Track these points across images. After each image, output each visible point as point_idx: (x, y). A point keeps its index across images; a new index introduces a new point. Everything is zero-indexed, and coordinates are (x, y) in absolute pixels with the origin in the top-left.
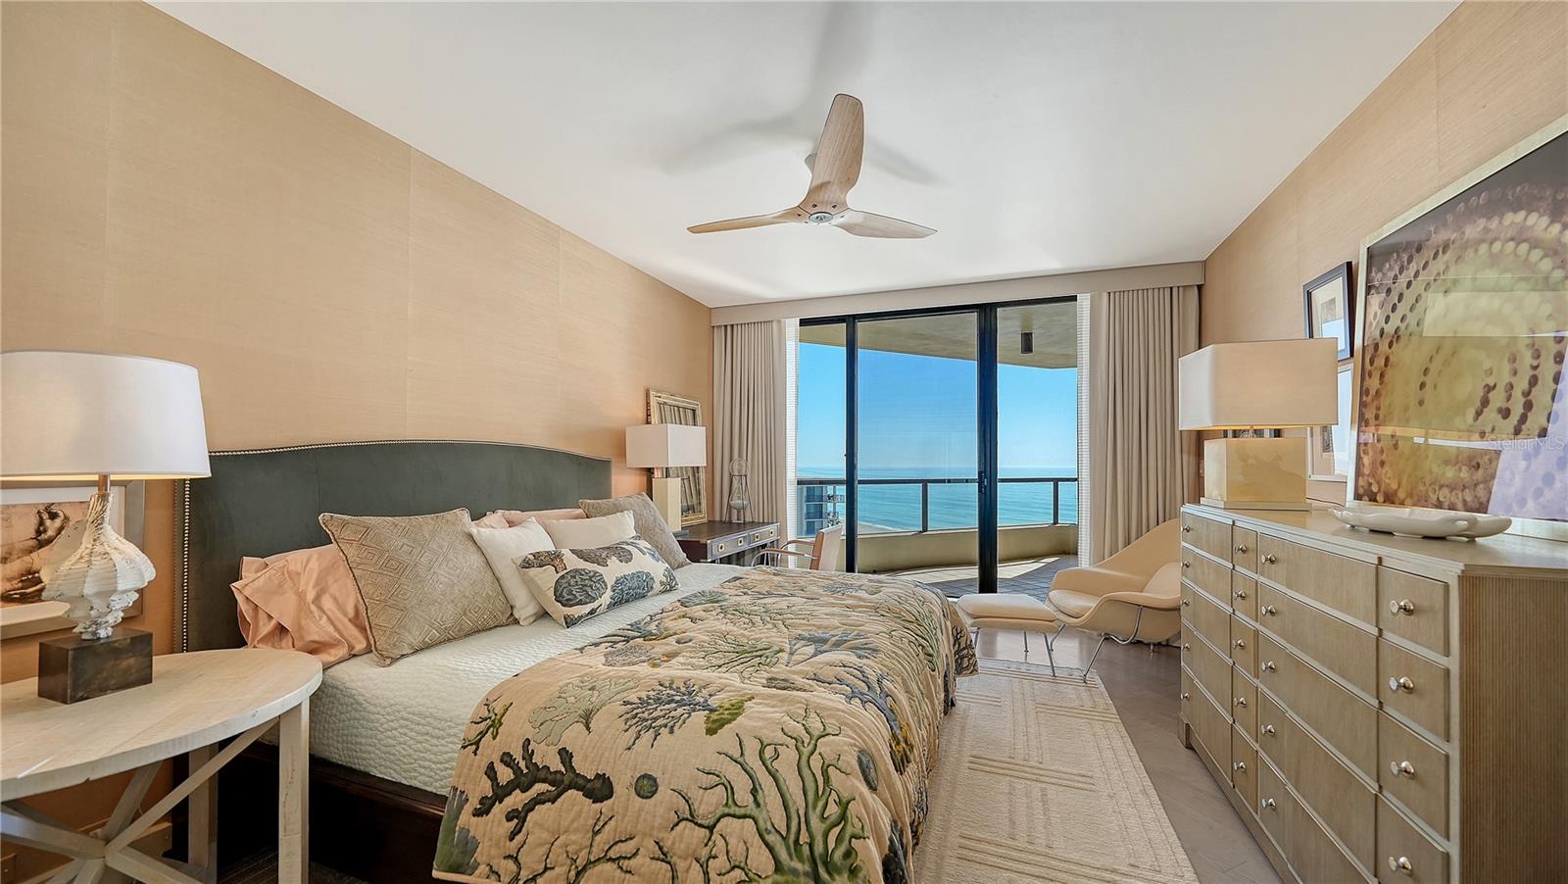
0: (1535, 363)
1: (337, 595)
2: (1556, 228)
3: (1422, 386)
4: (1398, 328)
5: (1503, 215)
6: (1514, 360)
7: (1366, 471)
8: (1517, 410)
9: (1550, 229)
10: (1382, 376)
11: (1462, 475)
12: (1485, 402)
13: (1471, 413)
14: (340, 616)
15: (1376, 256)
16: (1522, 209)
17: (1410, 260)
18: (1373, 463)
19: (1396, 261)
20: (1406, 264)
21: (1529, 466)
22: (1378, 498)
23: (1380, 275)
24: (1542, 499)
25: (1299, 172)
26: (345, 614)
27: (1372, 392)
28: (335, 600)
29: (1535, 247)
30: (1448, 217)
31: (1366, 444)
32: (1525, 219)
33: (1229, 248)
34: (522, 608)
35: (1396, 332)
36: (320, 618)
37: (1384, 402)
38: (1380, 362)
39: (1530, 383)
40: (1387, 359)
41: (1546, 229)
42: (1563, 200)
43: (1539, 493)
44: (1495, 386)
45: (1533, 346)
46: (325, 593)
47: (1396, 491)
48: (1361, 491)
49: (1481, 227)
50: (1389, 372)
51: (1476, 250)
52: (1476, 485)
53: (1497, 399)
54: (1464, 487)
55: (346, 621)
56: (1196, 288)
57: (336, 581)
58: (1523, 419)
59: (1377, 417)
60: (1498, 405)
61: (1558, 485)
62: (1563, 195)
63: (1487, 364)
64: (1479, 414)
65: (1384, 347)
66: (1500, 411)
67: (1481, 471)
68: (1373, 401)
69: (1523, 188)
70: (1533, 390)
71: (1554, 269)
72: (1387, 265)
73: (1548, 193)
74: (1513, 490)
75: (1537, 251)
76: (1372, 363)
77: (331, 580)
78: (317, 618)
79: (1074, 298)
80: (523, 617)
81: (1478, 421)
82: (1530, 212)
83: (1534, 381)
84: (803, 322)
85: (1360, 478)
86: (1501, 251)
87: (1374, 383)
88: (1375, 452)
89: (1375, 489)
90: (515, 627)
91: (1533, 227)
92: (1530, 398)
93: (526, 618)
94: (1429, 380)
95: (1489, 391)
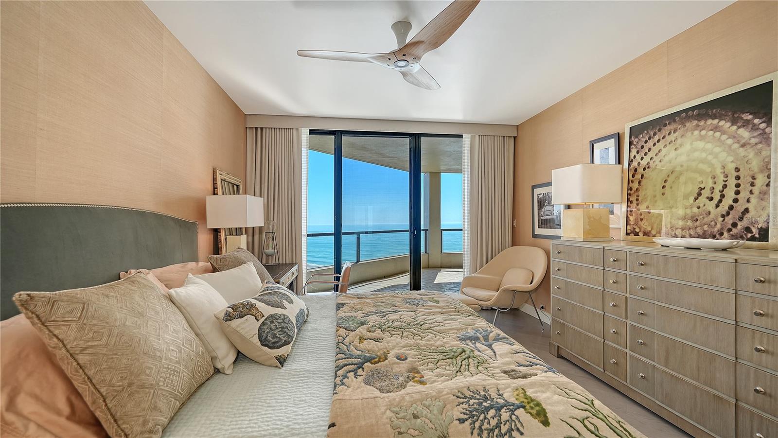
0: (725, 179)
1: (37, 391)
2: (735, 127)
3: (664, 187)
4: (649, 162)
5: (707, 120)
6: (714, 178)
7: (632, 223)
8: (717, 197)
9: (731, 128)
10: (640, 182)
11: (688, 224)
12: (699, 194)
13: (692, 199)
14: (54, 417)
15: (635, 131)
16: (716, 119)
17: (655, 134)
18: (636, 219)
19: (647, 134)
20: (652, 136)
21: (724, 220)
22: (639, 234)
23: (637, 140)
24: (731, 233)
25: (583, 91)
26: (58, 413)
27: (634, 189)
28: (37, 398)
29: (724, 134)
30: (676, 118)
31: (631, 211)
32: (718, 122)
33: (536, 121)
34: (224, 358)
35: (647, 164)
36: (26, 428)
37: (641, 194)
38: (638, 176)
39: (723, 187)
40: (642, 176)
41: (729, 127)
42: (737, 117)
43: (729, 230)
44: (704, 188)
45: (724, 173)
46: (19, 393)
47: (650, 231)
48: (629, 232)
49: (694, 124)
50: (644, 182)
51: (692, 133)
52: (696, 228)
53: (706, 193)
54: (690, 229)
55: (63, 421)
56: (513, 138)
57: (30, 375)
58: (720, 201)
59: (637, 200)
60: (707, 195)
61: (739, 227)
62: (738, 115)
63: (700, 179)
64: (696, 199)
65: (640, 170)
66: (708, 198)
67: (698, 222)
68: (635, 192)
69: (717, 111)
70: (725, 190)
71: (734, 143)
72: (641, 135)
73: (730, 114)
74: (716, 229)
75: (724, 136)
76: (633, 176)
77: (21, 375)
78: (22, 428)
79: (461, 136)
80: (226, 367)
81: (696, 202)
82: (721, 120)
83: (725, 186)
84: (312, 132)
85: (628, 226)
86: (706, 134)
87: (635, 186)
88: (637, 214)
89: (637, 230)
90: (218, 376)
91: (722, 126)
92: (723, 193)
93: (229, 367)
94: (667, 184)
95: (701, 190)
